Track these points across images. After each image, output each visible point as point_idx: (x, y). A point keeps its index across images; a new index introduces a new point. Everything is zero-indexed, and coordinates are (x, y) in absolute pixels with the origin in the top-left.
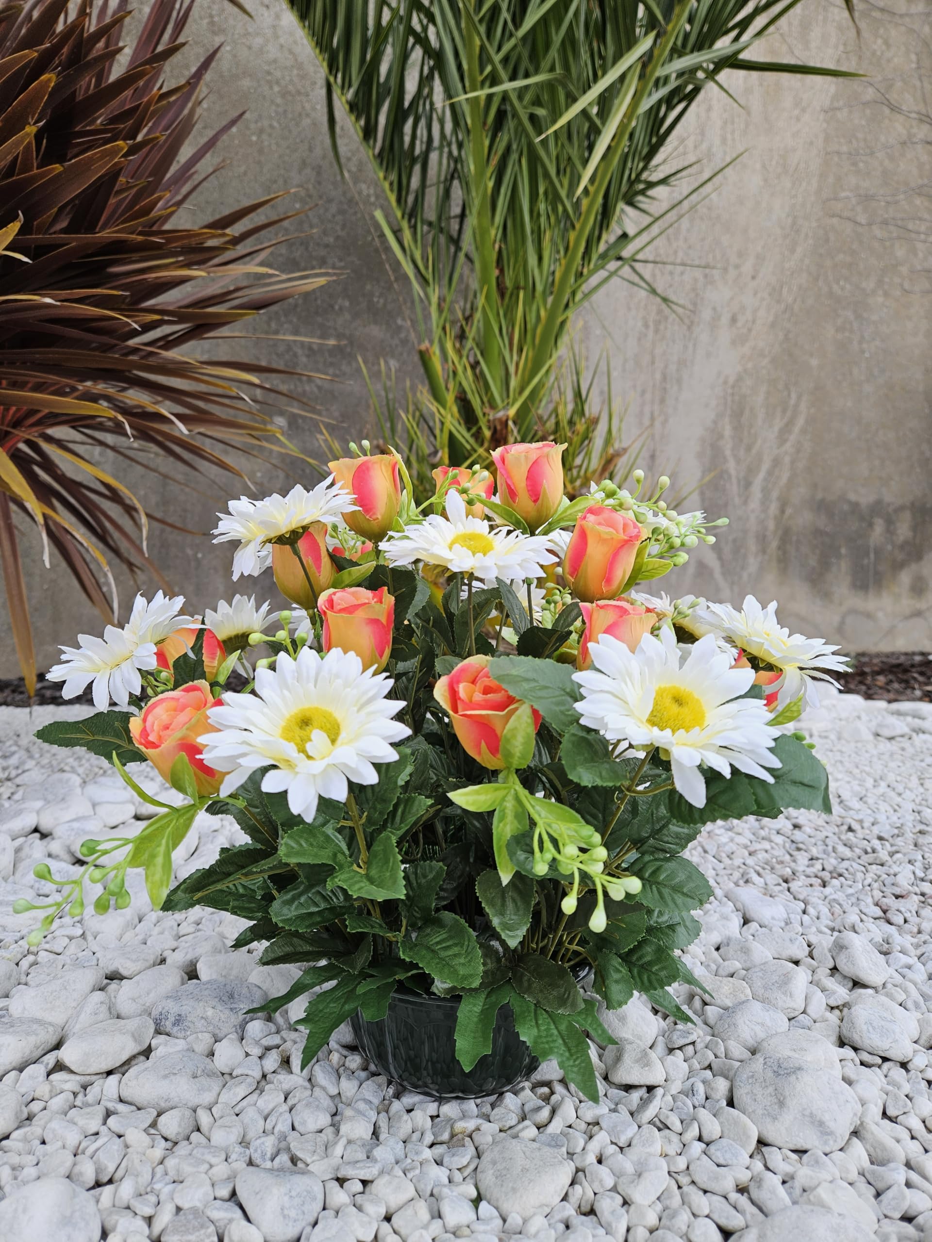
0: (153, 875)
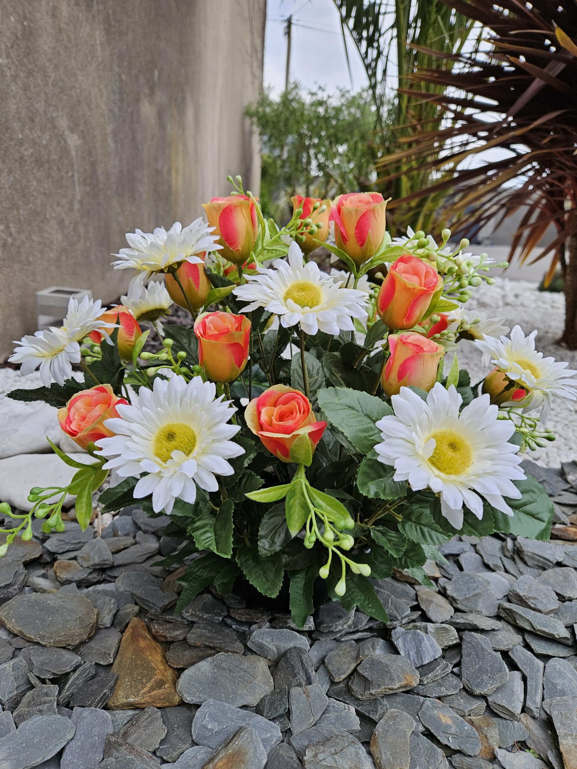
0: (81, 509)
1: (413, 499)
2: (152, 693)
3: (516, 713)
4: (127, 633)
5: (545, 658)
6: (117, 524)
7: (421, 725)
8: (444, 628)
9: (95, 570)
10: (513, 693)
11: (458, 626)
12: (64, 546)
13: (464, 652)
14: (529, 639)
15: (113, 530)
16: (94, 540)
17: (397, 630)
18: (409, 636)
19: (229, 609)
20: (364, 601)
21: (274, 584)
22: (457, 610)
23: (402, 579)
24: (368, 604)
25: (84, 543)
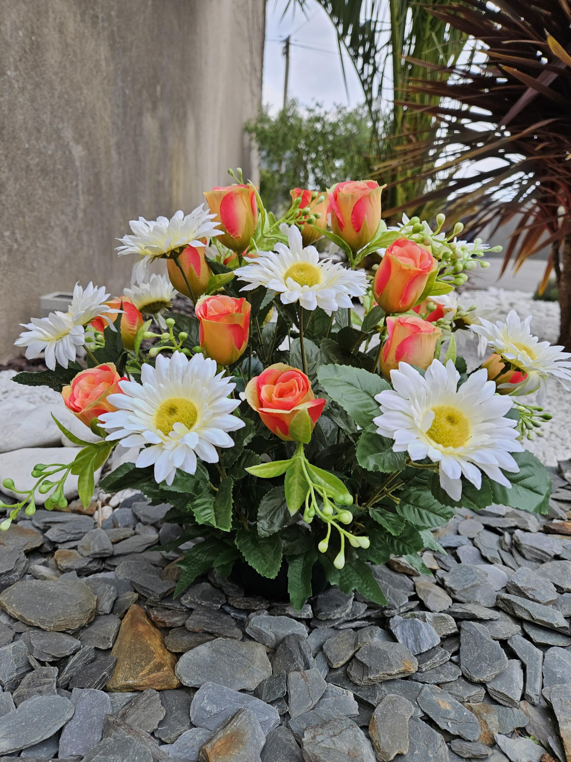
0: (83, 487)
1: (411, 482)
2: (151, 676)
3: (515, 700)
4: (126, 619)
5: (544, 647)
6: (117, 516)
7: (420, 711)
8: (443, 617)
9: (95, 559)
10: (512, 681)
11: (456, 616)
12: (64, 536)
13: (463, 640)
14: (528, 629)
15: (113, 522)
16: (94, 530)
17: (395, 618)
18: (408, 625)
19: (227, 597)
20: (362, 585)
21: (273, 566)
22: (455, 601)
23: (400, 571)
24: (366, 588)
25: (85, 533)
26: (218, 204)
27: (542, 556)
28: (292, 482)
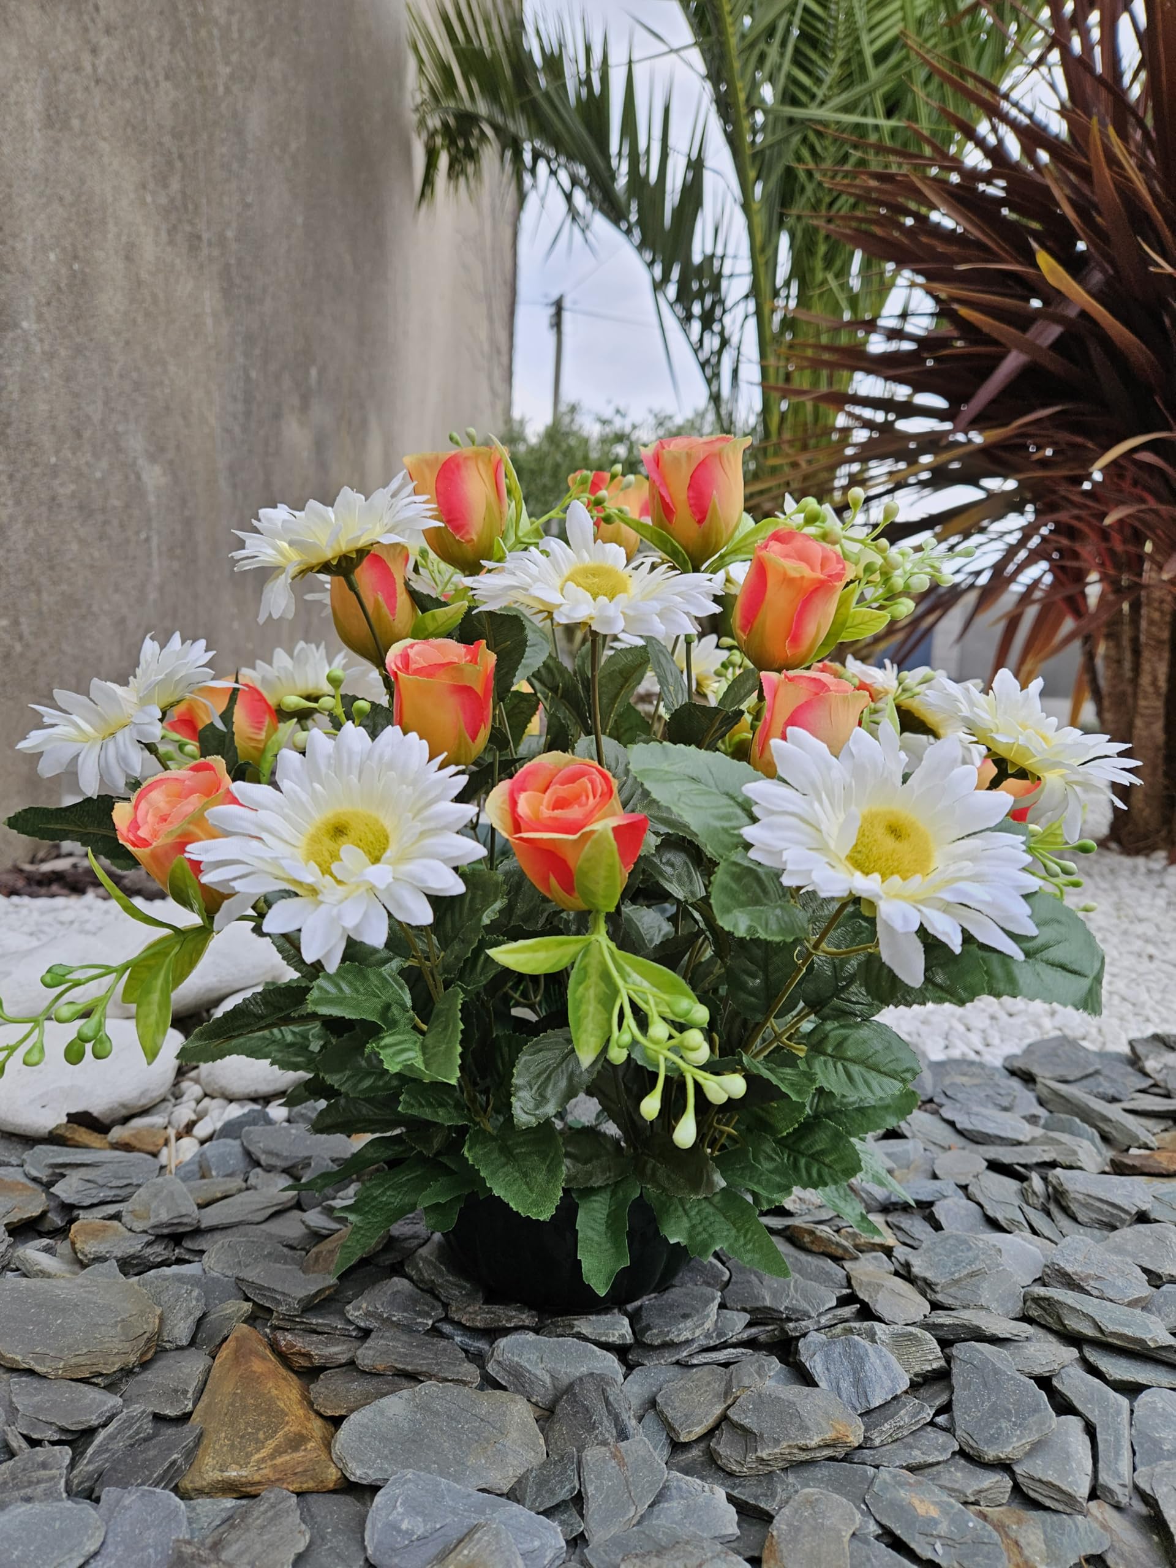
0: (147, 1016)
2: (279, 1461)
3: (1077, 1495)
4: (224, 1353)
5: (1132, 1390)
6: (209, 1154)
7: (872, 1522)
8: (911, 1334)
9: (159, 1237)
10: (1068, 1457)
11: (940, 1333)
12: (94, 1192)
13: (957, 1380)
14: (1094, 1356)
15: (201, 1167)
16: (160, 1180)
17: (809, 1338)
18: (838, 1349)
19: (446, 1306)
20: (736, 1239)
21: (545, 1194)
22: (935, 1306)
23: (815, 1248)
24: (745, 1244)
25: (139, 1186)
26: (431, 479)
27: (1112, 1215)
28: (583, 996)
